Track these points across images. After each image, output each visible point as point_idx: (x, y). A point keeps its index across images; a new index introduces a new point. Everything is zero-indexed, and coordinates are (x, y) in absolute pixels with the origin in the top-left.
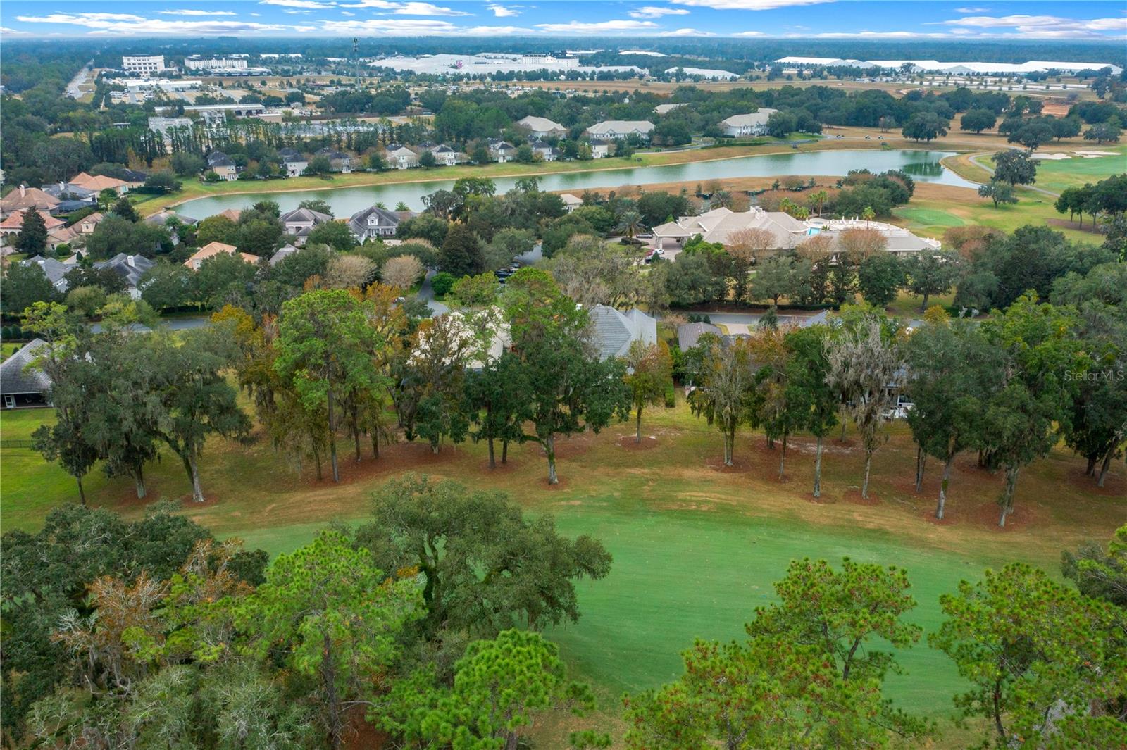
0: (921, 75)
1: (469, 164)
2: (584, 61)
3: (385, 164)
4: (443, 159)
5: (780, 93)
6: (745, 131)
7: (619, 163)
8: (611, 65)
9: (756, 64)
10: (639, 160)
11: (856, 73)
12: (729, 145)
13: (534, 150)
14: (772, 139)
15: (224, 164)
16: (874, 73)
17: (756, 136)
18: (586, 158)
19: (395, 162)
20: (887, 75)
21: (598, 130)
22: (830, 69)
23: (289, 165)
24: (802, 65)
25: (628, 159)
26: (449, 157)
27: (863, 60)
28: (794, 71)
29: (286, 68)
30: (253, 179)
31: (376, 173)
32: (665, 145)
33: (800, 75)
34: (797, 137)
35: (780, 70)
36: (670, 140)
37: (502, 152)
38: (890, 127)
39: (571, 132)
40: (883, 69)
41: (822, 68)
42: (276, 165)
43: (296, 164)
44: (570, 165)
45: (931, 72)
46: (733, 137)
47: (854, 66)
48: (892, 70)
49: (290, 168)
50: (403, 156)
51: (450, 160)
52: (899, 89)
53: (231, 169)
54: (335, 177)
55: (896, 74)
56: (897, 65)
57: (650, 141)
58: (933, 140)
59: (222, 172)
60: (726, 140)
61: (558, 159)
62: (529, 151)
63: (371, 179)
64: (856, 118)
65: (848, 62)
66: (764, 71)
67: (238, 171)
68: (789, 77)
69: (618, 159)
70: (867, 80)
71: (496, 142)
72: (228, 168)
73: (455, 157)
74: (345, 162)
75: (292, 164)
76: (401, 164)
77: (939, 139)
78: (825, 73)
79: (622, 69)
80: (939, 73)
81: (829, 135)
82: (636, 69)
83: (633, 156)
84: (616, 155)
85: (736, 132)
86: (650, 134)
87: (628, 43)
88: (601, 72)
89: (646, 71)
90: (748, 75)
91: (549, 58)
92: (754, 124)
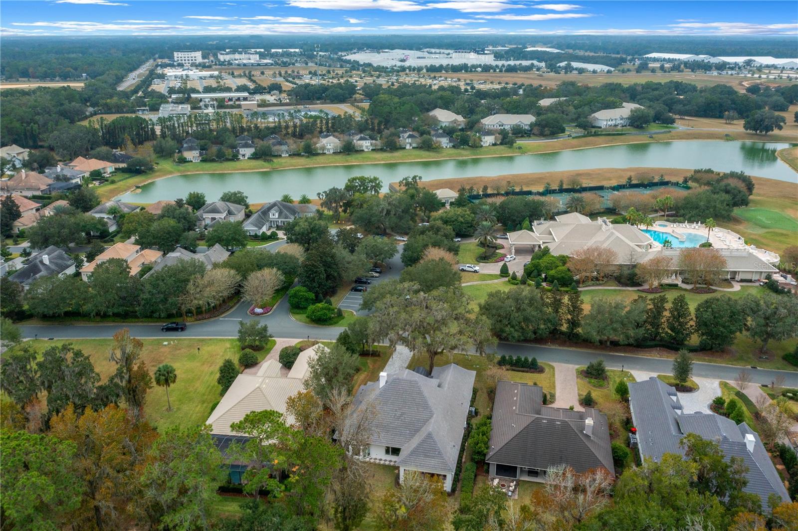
0: (760, 69)
1: (382, 150)
2: (498, 56)
3: (316, 149)
4: (362, 146)
5: (643, 86)
6: (609, 123)
7: (503, 150)
8: (518, 60)
9: (629, 58)
10: (520, 148)
11: (707, 67)
12: (596, 135)
13: (434, 138)
14: (633, 131)
15: (191, 149)
16: (721, 67)
17: (619, 128)
18: (476, 146)
19: (323, 148)
20: (732, 69)
21: (490, 121)
22: (687, 64)
23: (240, 150)
24: (664, 60)
25: (510, 148)
26: (366, 145)
27: (714, 55)
28: (657, 65)
29: (285, 60)
30: (213, 161)
31: (308, 157)
32: (542, 135)
33: (662, 68)
34: (654, 128)
35: (647, 64)
36: (547, 131)
37: (410, 140)
38: (733, 119)
39: (469, 122)
40: (729, 63)
41: (681, 62)
42: (230, 150)
43: (246, 149)
44: (463, 152)
45: (767, 66)
46: (600, 127)
47: (706, 61)
48: (736, 64)
49: (241, 153)
50: (330, 143)
51: (367, 147)
52: (741, 84)
53: (196, 153)
54: (275, 160)
55: (739, 68)
56: (740, 60)
57: (531, 131)
58: (770, 133)
59: (189, 155)
60: (593, 130)
61: (454, 147)
62: (431, 140)
63: (302, 161)
64: (705, 111)
65: (702, 57)
66: (634, 64)
67: (201, 154)
68: (653, 70)
69: (502, 147)
70: (715, 73)
71: (406, 132)
72: (194, 152)
73: (371, 144)
74: (284, 148)
75: (243, 149)
76: (329, 150)
77: (776, 132)
78: (682, 66)
79: (525, 63)
80: (774, 67)
81: (681, 126)
82: (535, 62)
83: (515, 144)
84: (501, 144)
85: (603, 124)
86: (531, 125)
87: (535, 40)
88: (509, 65)
89: (543, 64)
90: (621, 68)
91: (472, 54)
92: (618, 117)
